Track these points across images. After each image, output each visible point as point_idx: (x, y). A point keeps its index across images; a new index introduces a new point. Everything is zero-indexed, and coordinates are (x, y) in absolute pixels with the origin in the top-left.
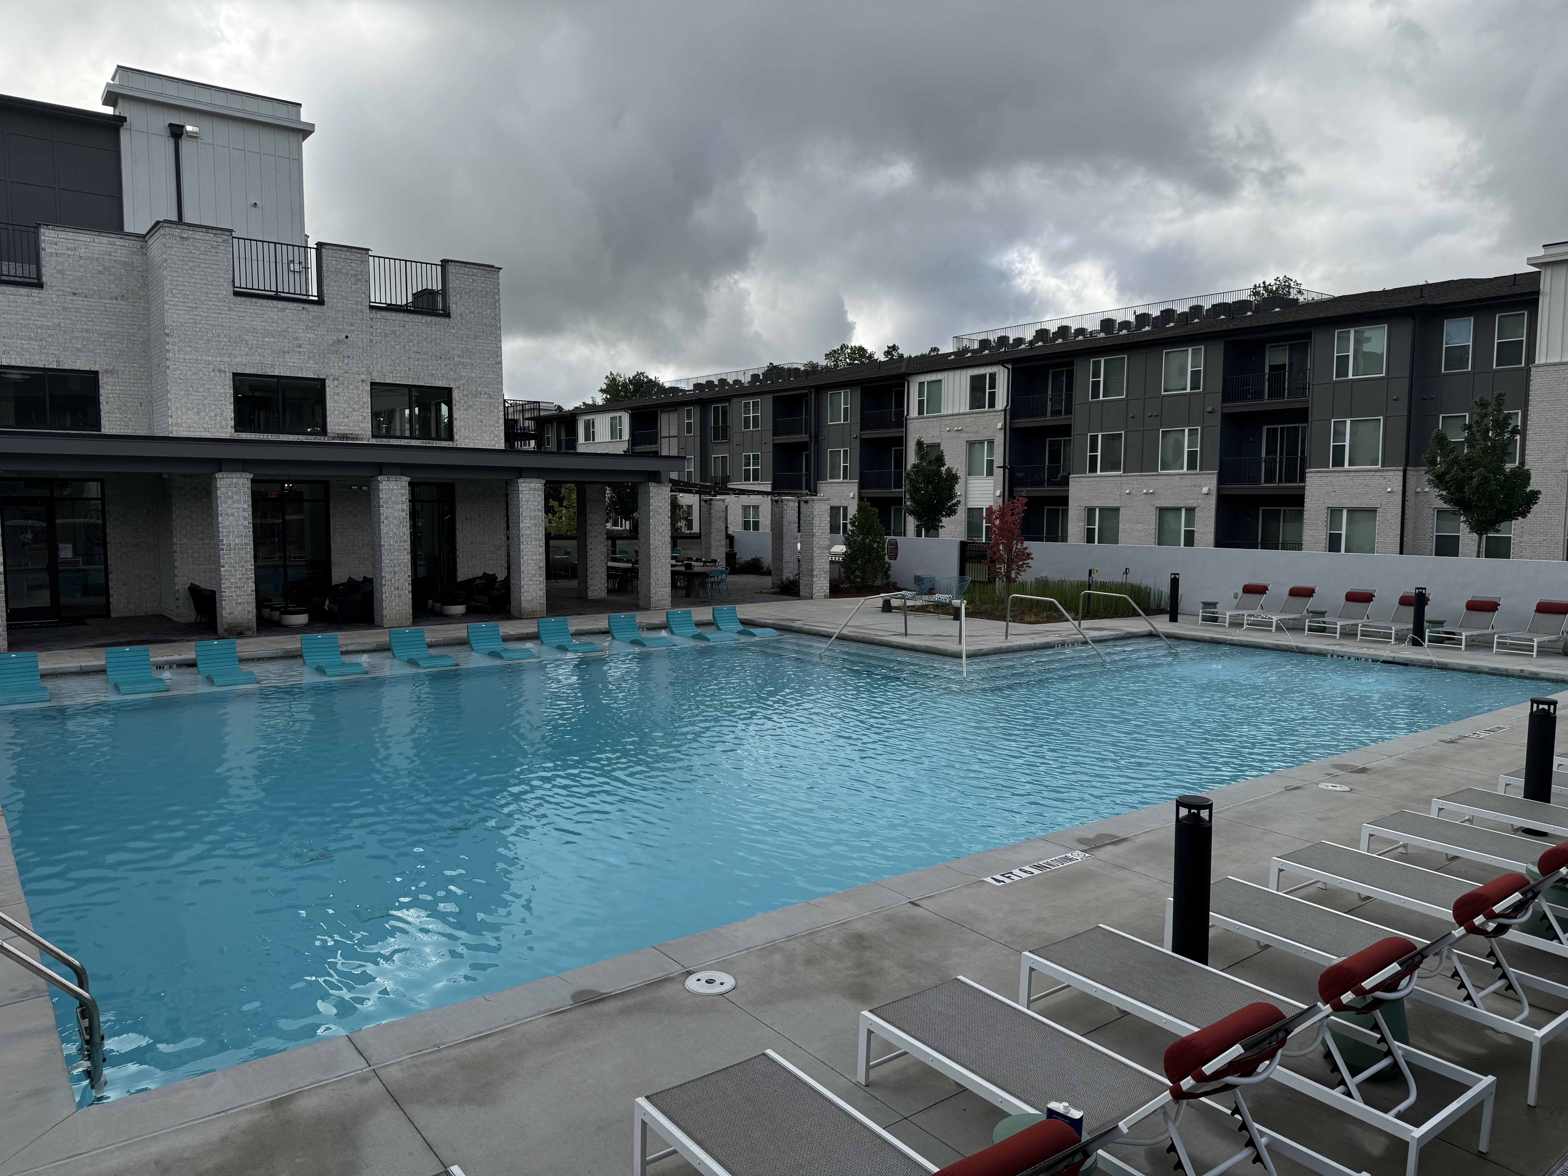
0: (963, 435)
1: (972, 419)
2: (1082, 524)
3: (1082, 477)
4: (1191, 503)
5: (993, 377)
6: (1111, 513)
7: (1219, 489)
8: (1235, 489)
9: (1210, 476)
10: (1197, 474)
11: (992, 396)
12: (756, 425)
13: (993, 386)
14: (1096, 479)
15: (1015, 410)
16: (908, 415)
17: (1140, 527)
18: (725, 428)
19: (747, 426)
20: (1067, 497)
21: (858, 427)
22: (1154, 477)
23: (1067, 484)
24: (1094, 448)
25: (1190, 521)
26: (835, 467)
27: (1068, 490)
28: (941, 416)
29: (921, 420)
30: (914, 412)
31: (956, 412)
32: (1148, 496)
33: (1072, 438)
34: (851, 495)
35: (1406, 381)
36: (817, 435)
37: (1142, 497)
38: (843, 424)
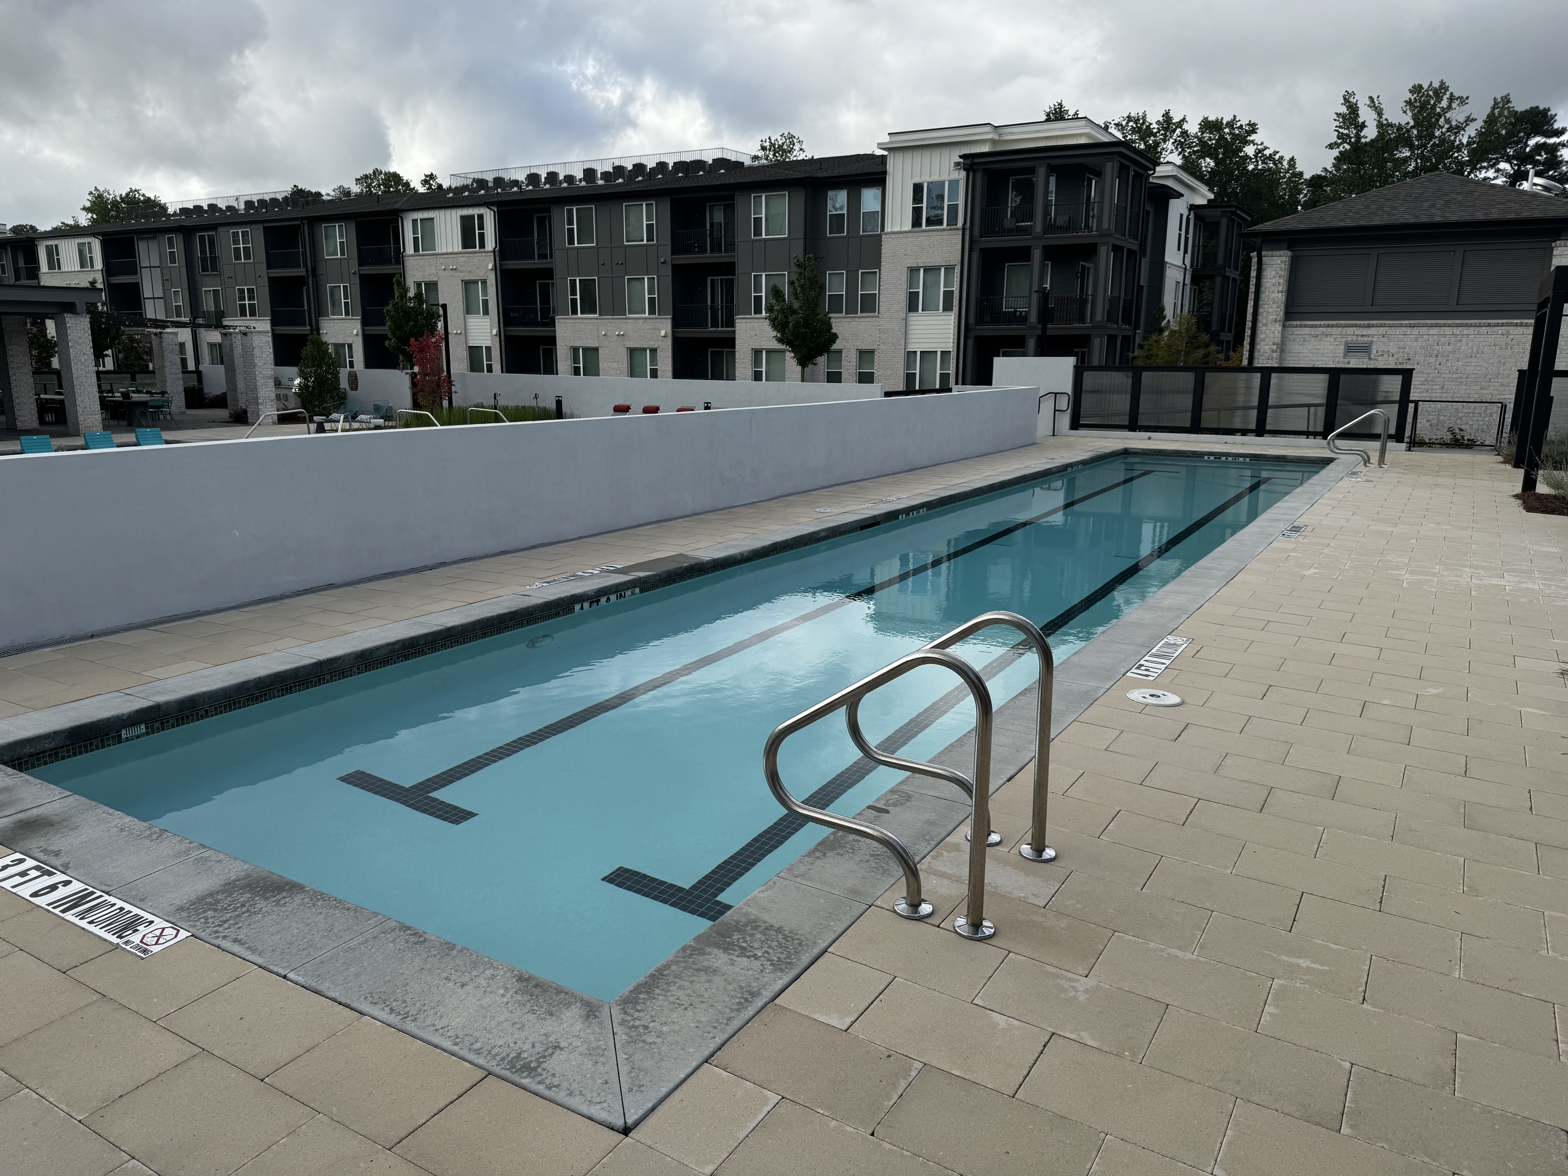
0: (458, 274)
1: (464, 259)
2: (569, 362)
3: (566, 319)
4: (653, 344)
5: (481, 217)
6: (592, 353)
7: (673, 332)
8: (687, 332)
9: (666, 321)
10: (656, 318)
11: (482, 236)
12: (247, 257)
13: (481, 227)
14: (577, 321)
15: (503, 252)
16: (404, 251)
17: (615, 365)
18: (214, 259)
19: (238, 257)
20: (555, 337)
21: (355, 262)
22: (623, 321)
23: (554, 325)
24: (574, 293)
25: (654, 360)
26: (335, 303)
27: (555, 331)
28: (436, 255)
29: (417, 258)
30: (410, 249)
31: (450, 250)
32: (620, 338)
33: (554, 281)
34: (355, 332)
35: (802, 241)
36: (314, 270)
37: (616, 338)
38: (340, 259)
